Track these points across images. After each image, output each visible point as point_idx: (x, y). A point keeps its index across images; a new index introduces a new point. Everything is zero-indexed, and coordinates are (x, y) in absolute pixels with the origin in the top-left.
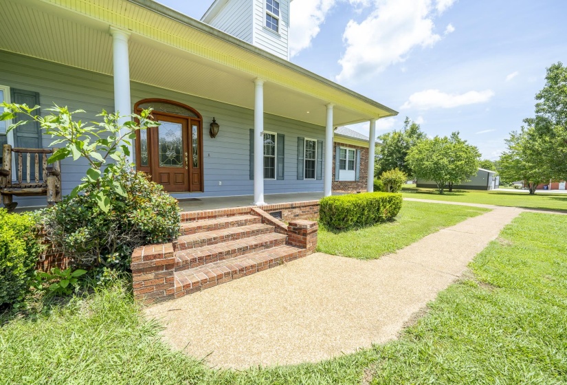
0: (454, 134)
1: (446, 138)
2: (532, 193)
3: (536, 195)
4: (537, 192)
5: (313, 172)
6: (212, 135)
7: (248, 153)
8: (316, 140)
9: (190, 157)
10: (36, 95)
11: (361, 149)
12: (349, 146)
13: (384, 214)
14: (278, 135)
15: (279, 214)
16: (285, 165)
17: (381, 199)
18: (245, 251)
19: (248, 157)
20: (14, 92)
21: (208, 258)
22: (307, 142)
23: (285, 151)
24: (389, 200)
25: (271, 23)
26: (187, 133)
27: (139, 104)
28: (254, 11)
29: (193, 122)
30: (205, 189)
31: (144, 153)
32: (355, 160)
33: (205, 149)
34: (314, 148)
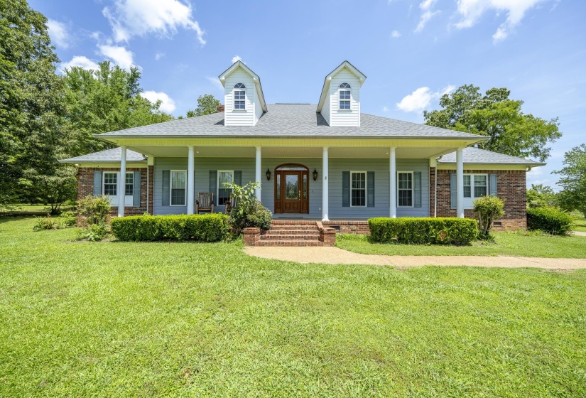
5: (410, 200)
6: (315, 179)
7: (341, 188)
8: (412, 172)
9: (302, 193)
10: (241, 172)
11: (499, 173)
12: (475, 171)
13: (441, 237)
14: (368, 173)
15: (338, 228)
16: (376, 195)
17: (430, 222)
18: (293, 238)
19: (341, 191)
20: (235, 172)
21: (274, 238)
22: (400, 174)
23: (376, 184)
24: (449, 224)
25: (345, 105)
26: (300, 179)
27: (277, 168)
28: (331, 104)
29: (304, 172)
30: (310, 212)
31: (279, 193)
32: (487, 186)
33: (311, 188)
34: (410, 179)
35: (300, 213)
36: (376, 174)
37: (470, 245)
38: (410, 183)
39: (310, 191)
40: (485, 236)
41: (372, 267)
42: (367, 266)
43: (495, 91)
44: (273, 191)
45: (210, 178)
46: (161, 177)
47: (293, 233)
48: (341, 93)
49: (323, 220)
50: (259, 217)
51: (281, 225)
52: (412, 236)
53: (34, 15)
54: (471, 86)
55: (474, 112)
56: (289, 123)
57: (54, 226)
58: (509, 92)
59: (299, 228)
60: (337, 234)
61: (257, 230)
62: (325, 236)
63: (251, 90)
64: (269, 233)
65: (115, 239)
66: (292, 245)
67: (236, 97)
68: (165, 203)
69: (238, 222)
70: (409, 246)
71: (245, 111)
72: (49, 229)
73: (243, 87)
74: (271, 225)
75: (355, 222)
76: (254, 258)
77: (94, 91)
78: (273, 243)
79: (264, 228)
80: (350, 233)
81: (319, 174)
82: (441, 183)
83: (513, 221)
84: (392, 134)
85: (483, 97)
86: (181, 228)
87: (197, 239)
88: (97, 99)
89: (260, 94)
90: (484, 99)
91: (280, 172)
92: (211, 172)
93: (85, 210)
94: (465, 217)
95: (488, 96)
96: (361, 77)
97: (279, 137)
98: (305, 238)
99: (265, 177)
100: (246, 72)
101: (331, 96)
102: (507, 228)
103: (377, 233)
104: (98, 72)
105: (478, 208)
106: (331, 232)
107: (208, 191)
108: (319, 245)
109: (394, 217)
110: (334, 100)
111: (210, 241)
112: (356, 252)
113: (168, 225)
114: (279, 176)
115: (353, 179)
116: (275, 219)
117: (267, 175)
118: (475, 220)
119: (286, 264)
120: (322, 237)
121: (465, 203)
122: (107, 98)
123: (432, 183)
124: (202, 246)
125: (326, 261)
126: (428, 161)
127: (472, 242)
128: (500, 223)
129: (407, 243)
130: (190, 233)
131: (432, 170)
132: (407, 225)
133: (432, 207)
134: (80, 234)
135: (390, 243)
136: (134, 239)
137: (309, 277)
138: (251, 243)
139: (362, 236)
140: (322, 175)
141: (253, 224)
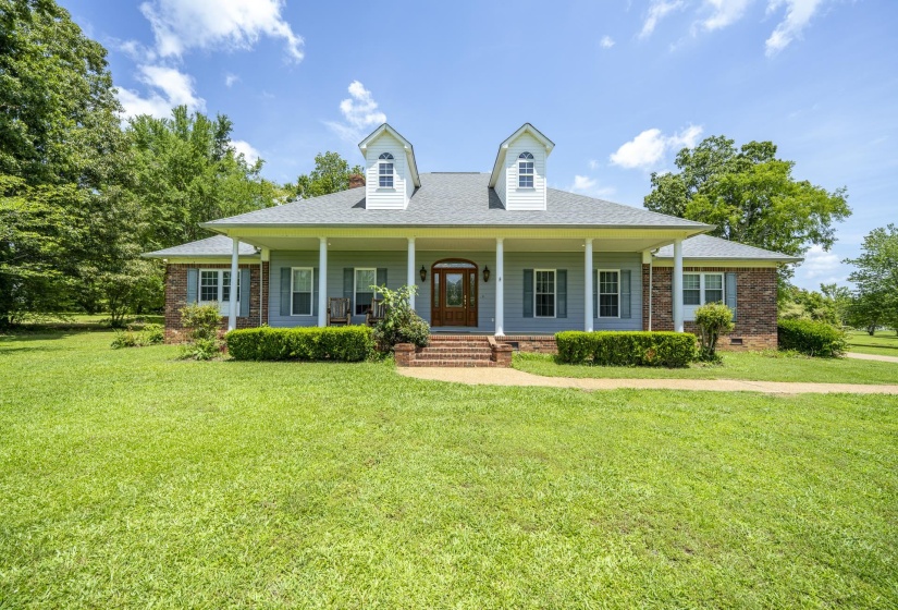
5: (616, 308)
6: (486, 280)
7: (522, 292)
8: (618, 271)
9: (469, 299)
10: (386, 270)
11: (739, 271)
12: (706, 269)
13: (648, 357)
14: (558, 271)
15: (515, 345)
16: (568, 302)
17: (635, 336)
18: (456, 357)
19: (521, 297)
20: (378, 270)
21: (433, 357)
22: (602, 274)
23: (568, 287)
24: (659, 340)
25: (526, 182)
26: (466, 279)
27: (434, 265)
28: (507, 180)
29: (471, 270)
30: (479, 324)
31: (437, 298)
32: (723, 288)
33: (480, 292)
34: (616, 280)
35: (466, 325)
36: (568, 273)
37: (688, 367)
38: (616, 286)
39: (480, 296)
40: (709, 356)
41: (554, 389)
42: (547, 388)
43: (754, 147)
44: (429, 296)
45: (345, 278)
46: (279, 276)
47: (457, 351)
48: (522, 165)
49: (497, 335)
50: (414, 331)
51: (440, 340)
52: (612, 356)
53: (91, 46)
54: (722, 137)
55: (724, 178)
56: (451, 205)
57: (136, 342)
58: (775, 148)
59: (465, 345)
60: (515, 353)
61: (412, 346)
62: (499, 355)
63: (400, 162)
64: (426, 351)
65: (230, 357)
66: (457, 365)
67: (381, 172)
68: (285, 312)
69: (387, 336)
70: (607, 368)
71: (394, 190)
72: (131, 346)
73: (391, 157)
74: (428, 341)
75: (539, 337)
76: (411, 379)
77: (169, 151)
78: (431, 363)
79: (420, 345)
80: (531, 351)
81: (492, 273)
82: (659, 285)
83: (758, 338)
84: (588, 221)
85: (737, 154)
86: (313, 344)
87: (334, 359)
88: (174, 162)
89: (413, 165)
90: (739, 157)
91: (438, 270)
92: (345, 270)
93: (190, 321)
94: (685, 330)
95: (745, 153)
96: (547, 145)
97: (438, 226)
98: (473, 357)
99: (419, 277)
100: (395, 138)
101: (508, 170)
102: (749, 347)
103: (566, 352)
104: (172, 123)
105: (701, 319)
106: (507, 349)
107: (341, 296)
108: (490, 365)
109: (590, 331)
110: (512, 174)
111: (350, 361)
112: (537, 374)
113: (298, 339)
114: (437, 276)
115: (538, 279)
116: (433, 333)
117: (422, 274)
118: (693, 335)
119: (451, 385)
120: (494, 356)
121: (684, 313)
122: (187, 160)
123: (646, 286)
124: (342, 366)
125: (499, 383)
126: (639, 255)
127: (691, 364)
128: (741, 341)
129: (604, 364)
130: (325, 351)
131: (646, 267)
132: (605, 341)
133: (645, 318)
134: (185, 351)
135: (582, 364)
136: (254, 358)
137: (478, 397)
138: (405, 363)
139: (547, 356)
140: (495, 275)
141: (406, 339)
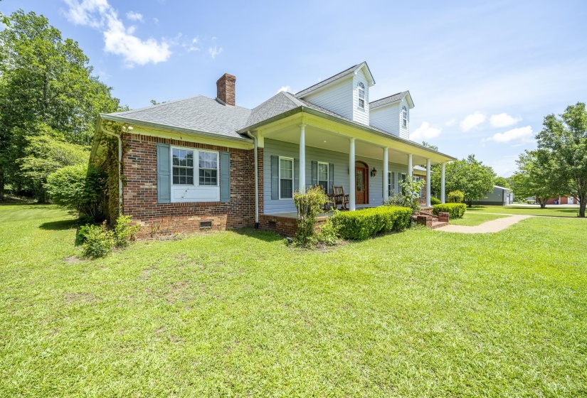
0: (470, 157)
1: (464, 161)
2: (543, 207)
3: (546, 208)
4: (546, 206)
6: (372, 175)
9: (365, 187)
10: (333, 165)
20: (329, 165)
26: (364, 175)
28: (400, 120)
35: (364, 203)
39: (370, 185)
45: (312, 169)
46: (270, 164)
63: (367, 92)
68: (275, 196)
71: (364, 111)
73: (363, 87)
92: (312, 163)
96: (412, 105)
101: (400, 114)
107: (310, 182)
110: (401, 117)
